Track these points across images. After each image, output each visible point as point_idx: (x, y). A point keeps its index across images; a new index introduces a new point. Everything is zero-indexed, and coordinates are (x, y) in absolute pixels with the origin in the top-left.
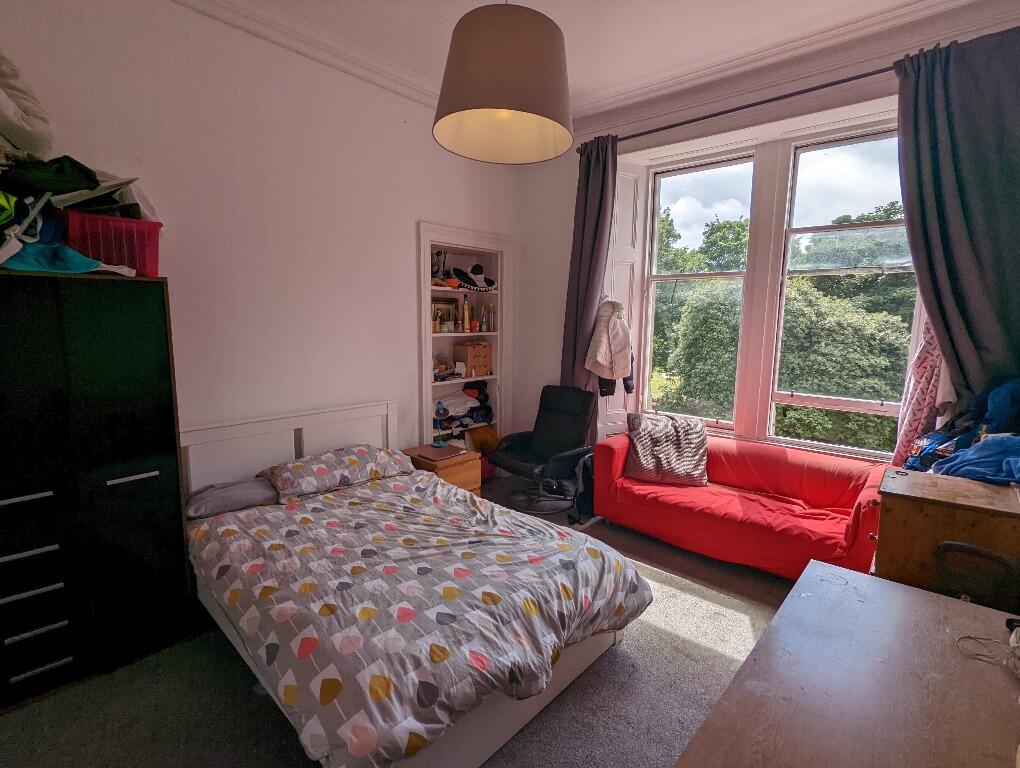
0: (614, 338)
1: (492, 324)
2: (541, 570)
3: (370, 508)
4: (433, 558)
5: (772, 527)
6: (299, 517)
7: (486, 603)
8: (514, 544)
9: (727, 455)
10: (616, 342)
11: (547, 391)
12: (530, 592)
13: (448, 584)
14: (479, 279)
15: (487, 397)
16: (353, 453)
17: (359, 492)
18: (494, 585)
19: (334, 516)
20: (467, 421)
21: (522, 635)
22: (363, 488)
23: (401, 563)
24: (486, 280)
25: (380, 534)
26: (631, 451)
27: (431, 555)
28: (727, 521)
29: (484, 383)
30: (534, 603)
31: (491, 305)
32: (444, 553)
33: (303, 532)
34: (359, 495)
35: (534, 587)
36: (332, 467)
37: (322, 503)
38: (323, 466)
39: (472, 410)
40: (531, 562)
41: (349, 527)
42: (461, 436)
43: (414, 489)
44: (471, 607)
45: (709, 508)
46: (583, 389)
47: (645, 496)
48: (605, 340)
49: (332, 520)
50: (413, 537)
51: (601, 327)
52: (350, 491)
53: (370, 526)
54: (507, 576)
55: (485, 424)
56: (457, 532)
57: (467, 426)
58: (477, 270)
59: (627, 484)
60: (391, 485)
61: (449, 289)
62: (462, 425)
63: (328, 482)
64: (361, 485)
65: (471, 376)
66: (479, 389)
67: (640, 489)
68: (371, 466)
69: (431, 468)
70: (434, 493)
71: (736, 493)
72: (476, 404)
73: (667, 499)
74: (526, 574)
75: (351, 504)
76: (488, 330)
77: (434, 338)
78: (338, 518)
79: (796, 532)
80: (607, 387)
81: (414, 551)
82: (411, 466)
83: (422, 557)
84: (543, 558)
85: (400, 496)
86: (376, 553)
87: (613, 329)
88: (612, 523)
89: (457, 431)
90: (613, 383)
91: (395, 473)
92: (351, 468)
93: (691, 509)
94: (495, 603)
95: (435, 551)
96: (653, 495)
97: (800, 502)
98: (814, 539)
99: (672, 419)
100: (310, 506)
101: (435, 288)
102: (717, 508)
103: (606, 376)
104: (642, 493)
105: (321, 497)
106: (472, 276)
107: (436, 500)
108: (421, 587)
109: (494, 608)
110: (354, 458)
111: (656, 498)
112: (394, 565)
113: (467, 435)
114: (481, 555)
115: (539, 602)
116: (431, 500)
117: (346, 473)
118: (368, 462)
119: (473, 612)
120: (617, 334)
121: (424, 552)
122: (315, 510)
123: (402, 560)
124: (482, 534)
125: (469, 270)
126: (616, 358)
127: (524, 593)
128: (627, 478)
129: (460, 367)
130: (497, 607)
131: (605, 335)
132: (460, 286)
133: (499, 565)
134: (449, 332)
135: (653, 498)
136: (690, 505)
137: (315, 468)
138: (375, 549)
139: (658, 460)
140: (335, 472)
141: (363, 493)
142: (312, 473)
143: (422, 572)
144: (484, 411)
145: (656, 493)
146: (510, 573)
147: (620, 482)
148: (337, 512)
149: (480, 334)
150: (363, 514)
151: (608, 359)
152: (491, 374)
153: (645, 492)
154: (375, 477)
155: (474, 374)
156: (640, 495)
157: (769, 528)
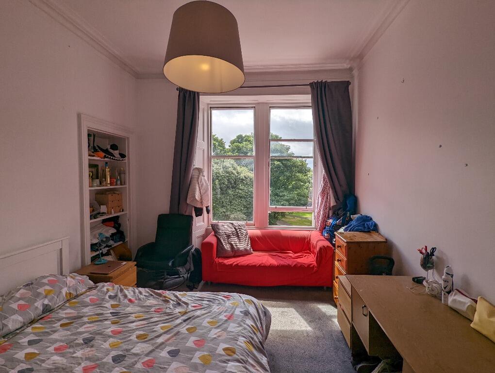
0: (201, 187)
1: (123, 181)
2: (238, 322)
3: (85, 323)
4: (170, 341)
5: (290, 266)
6: (21, 355)
7: (229, 355)
8: (209, 312)
9: (258, 237)
10: (203, 188)
11: (162, 218)
12: (244, 337)
13: (198, 354)
14: (116, 153)
15: (120, 225)
16: (45, 284)
17: (62, 314)
18: (225, 341)
19: (56, 341)
20: (111, 242)
21: (256, 365)
22: (65, 310)
23: (153, 355)
24: (120, 154)
25: (111, 340)
26: (219, 242)
27: (168, 339)
28: (271, 267)
29: (118, 217)
30: (248, 342)
31: (122, 169)
32: (175, 335)
33: (35, 367)
34: (64, 316)
35: (242, 333)
36: (31, 301)
37: (35, 334)
38: (21, 302)
39: (113, 235)
40: (229, 319)
41: (78, 345)
42: (108, 254)
43: (107, 297)
44: (224, 362)
45: (262, 263)
46: (184, 214)
47: (231, 265)
48: (197, 188)
49: (57, 345)
50: (142, 333)
51: (195, 181)
52: (53, 315)
53: (97, 337)
54: (225, 333)
55: (121, 242)
56: (167, 317)
57: (110, 246)
58: (114, 147)
59: (221, 261)
60: (87, 300)
61: (98, 158)
62: (107, 246)
63: (32, 315)
64: (61, 307)
65: (111, 213)
66: (115, 222)
67: (228, 262)
68: (65, 291)
69: (107, 280)
70: (125, 296)
71: (267, 254)
72: (114, 231)
73: (243, 263)
74: (232, 327)
75: (62, 325)
76: (121, 185)
77: (90, 190)
78: (61, 341)
79: (299, 265)
80: (199, 212)
81: (153, 342)
82: (91, 282)
83: (163, 343)
84: (232, 314)
85: (100, 306)
86: (125, 356)
87: (201, 182)
88: (212, 283)
89: (105, 251)
90: (201, 209)
91: (84, 290)
92: (49, 297)
93: (255, 266)
94: (234, 353)
95: (166, 336)
96: (235, 263)
97: (291, 252)
98: (306, 266)
99: (232, 224)
100: (24, 340)
101: (90, 158)
102: (266, 262)
103: (199, 206)
104: (230, 263)
105: (29, 330)
106: (111, 151)
107: (130, 301)
108: (182, 365)
109: (235, 356)
110: (48, 288)
111: (237, 264)
112: (147, 359)
113: (112, 252)
114: (199, 326)
115: (250, 341)
116: (126, 301)
117: (46, 302)
118: (61, 288)
119: (229, 365)
120: (203, 184)
121: (160, 340)
122: (31, 343)
123: (151, 352)
124: (186, 313)
125: (109, 147)
126: (204, 197)
127: (242, 339)
128: (219, 257)
129: (103, 209)
130: (237, 354)
131: (197, 185)
132: (105, 157)
133: (215, 328)
134: (97, 186)
135: (235, 265)
136: (254, 264)
137: (15, 306)
138: (121, 353)
139: (232, 245)
140: (36, 304)
141: (66, 313)
142: (14, 312)
143: (174, 354)
144: (120, 235)
145: (237, 262)
146: (225, 330)
147: (216, 260)
148: (55, 336)
149: (116, 187)
150: (81, 330)
151: (200, 198)
152: (123, 211)
153: (231, 263)
154: (70, 297)
155: (113, 212)
156: (229, 265)
157: (289, 266)
